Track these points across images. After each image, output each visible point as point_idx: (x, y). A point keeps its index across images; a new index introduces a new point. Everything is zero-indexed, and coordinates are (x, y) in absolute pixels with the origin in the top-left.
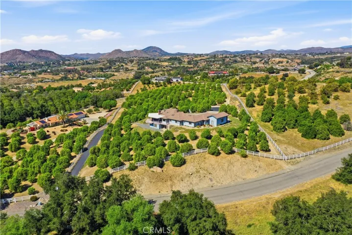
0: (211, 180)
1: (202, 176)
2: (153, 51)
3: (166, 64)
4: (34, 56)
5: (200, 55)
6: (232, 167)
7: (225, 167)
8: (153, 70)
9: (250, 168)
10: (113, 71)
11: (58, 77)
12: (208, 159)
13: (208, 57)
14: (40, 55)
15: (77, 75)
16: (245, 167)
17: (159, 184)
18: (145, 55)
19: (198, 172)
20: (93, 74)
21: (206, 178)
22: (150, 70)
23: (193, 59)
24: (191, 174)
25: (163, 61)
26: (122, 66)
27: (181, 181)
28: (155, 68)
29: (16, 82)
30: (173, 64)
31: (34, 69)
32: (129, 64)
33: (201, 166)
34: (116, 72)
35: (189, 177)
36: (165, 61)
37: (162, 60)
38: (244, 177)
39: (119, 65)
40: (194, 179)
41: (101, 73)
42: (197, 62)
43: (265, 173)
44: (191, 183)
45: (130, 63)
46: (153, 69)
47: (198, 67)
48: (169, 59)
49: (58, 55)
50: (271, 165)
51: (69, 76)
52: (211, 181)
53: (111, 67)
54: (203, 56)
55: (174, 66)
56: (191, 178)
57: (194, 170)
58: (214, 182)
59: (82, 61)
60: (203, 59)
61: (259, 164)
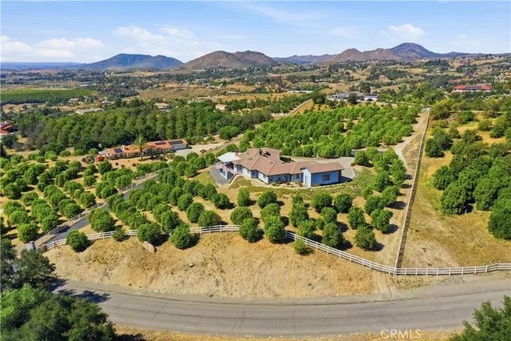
0: (217, 283)
1: (207, 273)
2: (409, 51)
3: (419, 71)
4: (239, 59)
5: (487, 56)
6: (269, 267)
7: (256, 266)
8: (389, 81)
9: (301, 276)
10: (330, 82)
11: (251, 89)
12: (234, 244)
13: (502, 59)
14: (247, 58)
15: (277, 86)
16: (293, 273)
17: (138, 272)
18: (391, 57)
19: (204, 264)
20: (300, 84)
21: (212, 277)
22: (387, 80)
23: (469, 63)
24: (191, 265)
25: (415, 67)
26: (348, 73)
27: (170, 274)
28: (396, 77)
29: (201, 93)
30: (429, 71)
31: (232, 77)
32: (360, 71)
33: (215, 255)
34: (333, 82)
35: (186, 270)
36: (419, 66)
37: (414, 65)
38: (279, 291)
39: (343, 72)
40: (192, 275)
41: (312, 84)
42: (475, 68)
43: (327, 292)
44: (183, 282)
45: (361, 69)
46: (392, 79)
47: (470, 77)
48: (426, 64)
49: (268, 57)
50: (350, 279)
51: (266, 87)
52: (217, 285)
53: (330, 76)
54: (492, 58)
55: (432, 74)
56: (188, 272)
57: (201, 260)
58: (221, 288)
59: (295, 66)
60: (489, 63)
61: (325, 272)
